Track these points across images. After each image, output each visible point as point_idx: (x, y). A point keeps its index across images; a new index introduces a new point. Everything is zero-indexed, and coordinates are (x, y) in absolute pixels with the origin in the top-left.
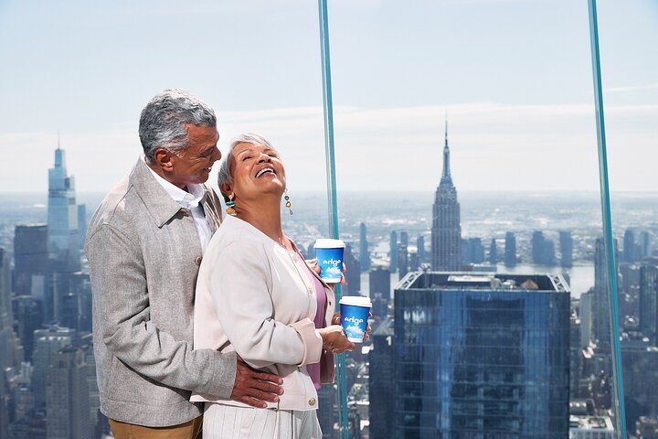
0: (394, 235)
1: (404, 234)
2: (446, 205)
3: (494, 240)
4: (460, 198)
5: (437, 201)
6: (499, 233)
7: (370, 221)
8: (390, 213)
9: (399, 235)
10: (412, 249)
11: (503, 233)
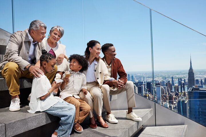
0: (179, 79)
1: (181, 79)
2: (191, 73)
3: (201, 80)
4: (194, 71)
5: (189, 72)
6: (202, 78)
7: (174, 76)
8: (177, 75)
9: (180, 79)
10: (183, 82)
11: (204, 78)
